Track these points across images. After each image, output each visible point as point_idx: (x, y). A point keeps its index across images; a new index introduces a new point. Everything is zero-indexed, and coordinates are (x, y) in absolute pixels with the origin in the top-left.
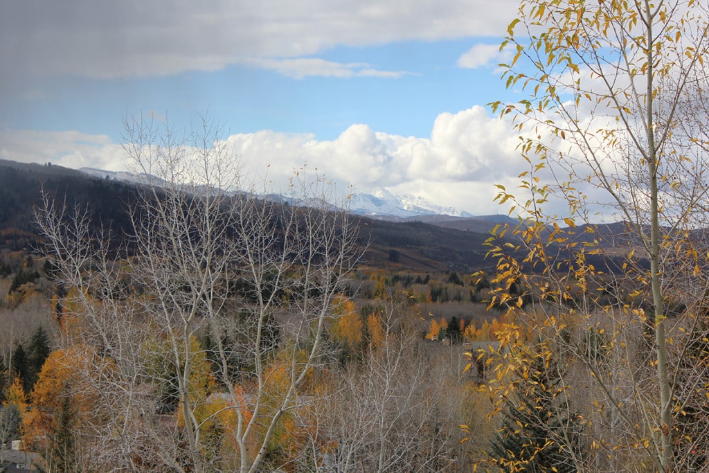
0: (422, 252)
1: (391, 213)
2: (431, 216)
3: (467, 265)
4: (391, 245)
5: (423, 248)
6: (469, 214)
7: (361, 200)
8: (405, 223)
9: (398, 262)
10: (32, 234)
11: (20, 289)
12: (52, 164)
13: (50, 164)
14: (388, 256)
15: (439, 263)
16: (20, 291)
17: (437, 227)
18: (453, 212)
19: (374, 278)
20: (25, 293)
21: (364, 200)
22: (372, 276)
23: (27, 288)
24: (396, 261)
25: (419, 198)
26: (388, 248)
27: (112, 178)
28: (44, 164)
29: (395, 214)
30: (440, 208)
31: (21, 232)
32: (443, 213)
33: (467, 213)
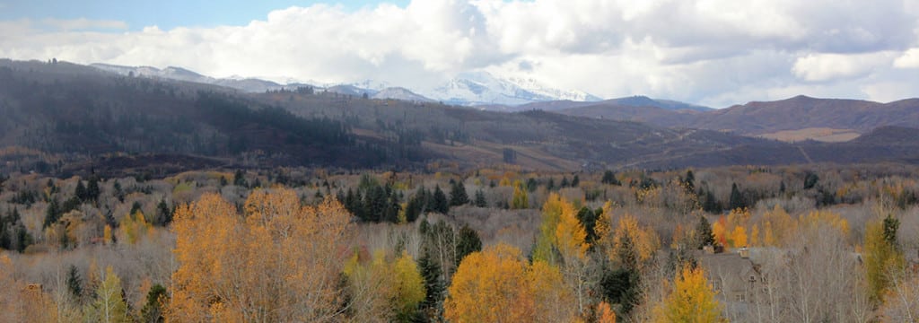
0: (545, 150)
1: (495, 102)
2: (549, 103)
3: (604, 163)
4: (504, 143)
5: (546, 144)
6: (597, 98)
7: (455, 86)
8: (521, 113)
9: (515, 163)
10: (39, 153)
11: (61, 219)
12: (58, 60)
13: (54, 60)
14: (501, 156)
15: (569, 162)
16: (62, 223)
17: (561, 115)
18: (575, 97)
19: (505, 184)
20: (69, 224)
21: (459, 87)
22: (502, 181)
23: (70, 219)
24: (512, 163)
25: (531, 80)
26: (501, 146)
27: (136, 75)
28: (47, 61)
29: (500, 103)
30: (558, 92)
31: (25, 151)
32: (563, 98)
33: (593, 97)
